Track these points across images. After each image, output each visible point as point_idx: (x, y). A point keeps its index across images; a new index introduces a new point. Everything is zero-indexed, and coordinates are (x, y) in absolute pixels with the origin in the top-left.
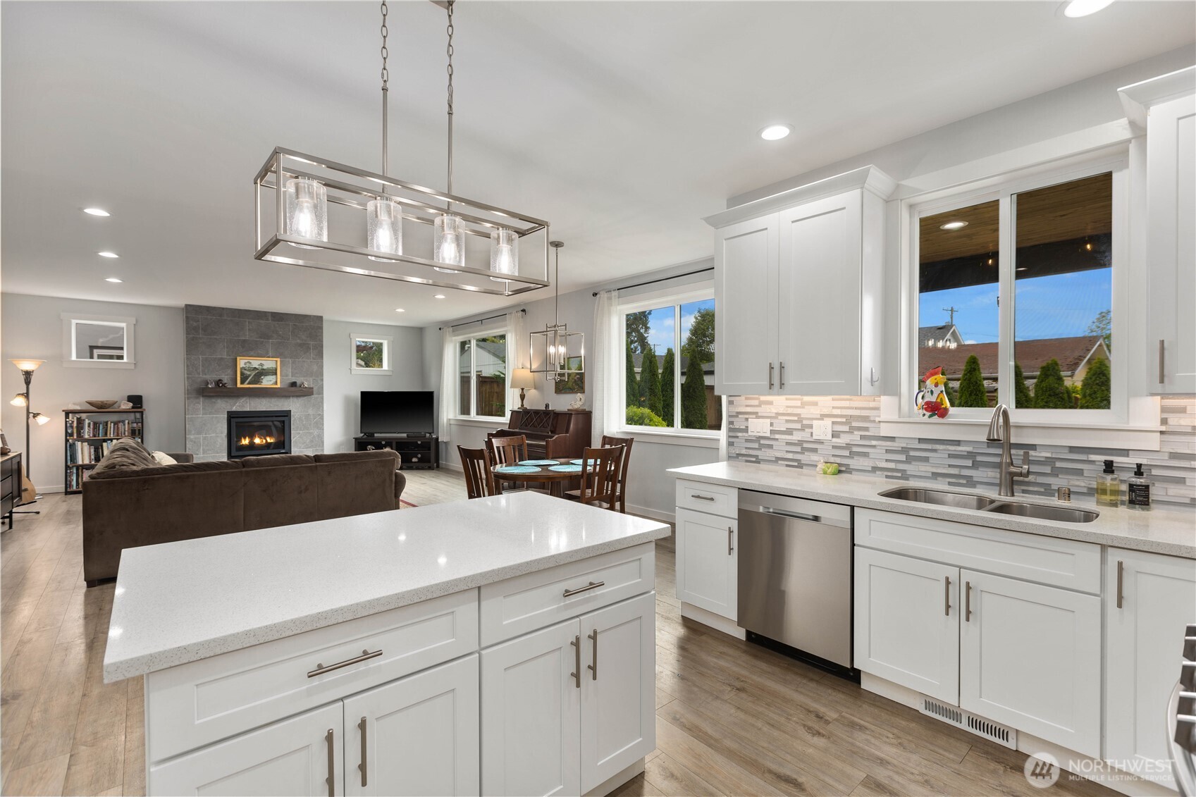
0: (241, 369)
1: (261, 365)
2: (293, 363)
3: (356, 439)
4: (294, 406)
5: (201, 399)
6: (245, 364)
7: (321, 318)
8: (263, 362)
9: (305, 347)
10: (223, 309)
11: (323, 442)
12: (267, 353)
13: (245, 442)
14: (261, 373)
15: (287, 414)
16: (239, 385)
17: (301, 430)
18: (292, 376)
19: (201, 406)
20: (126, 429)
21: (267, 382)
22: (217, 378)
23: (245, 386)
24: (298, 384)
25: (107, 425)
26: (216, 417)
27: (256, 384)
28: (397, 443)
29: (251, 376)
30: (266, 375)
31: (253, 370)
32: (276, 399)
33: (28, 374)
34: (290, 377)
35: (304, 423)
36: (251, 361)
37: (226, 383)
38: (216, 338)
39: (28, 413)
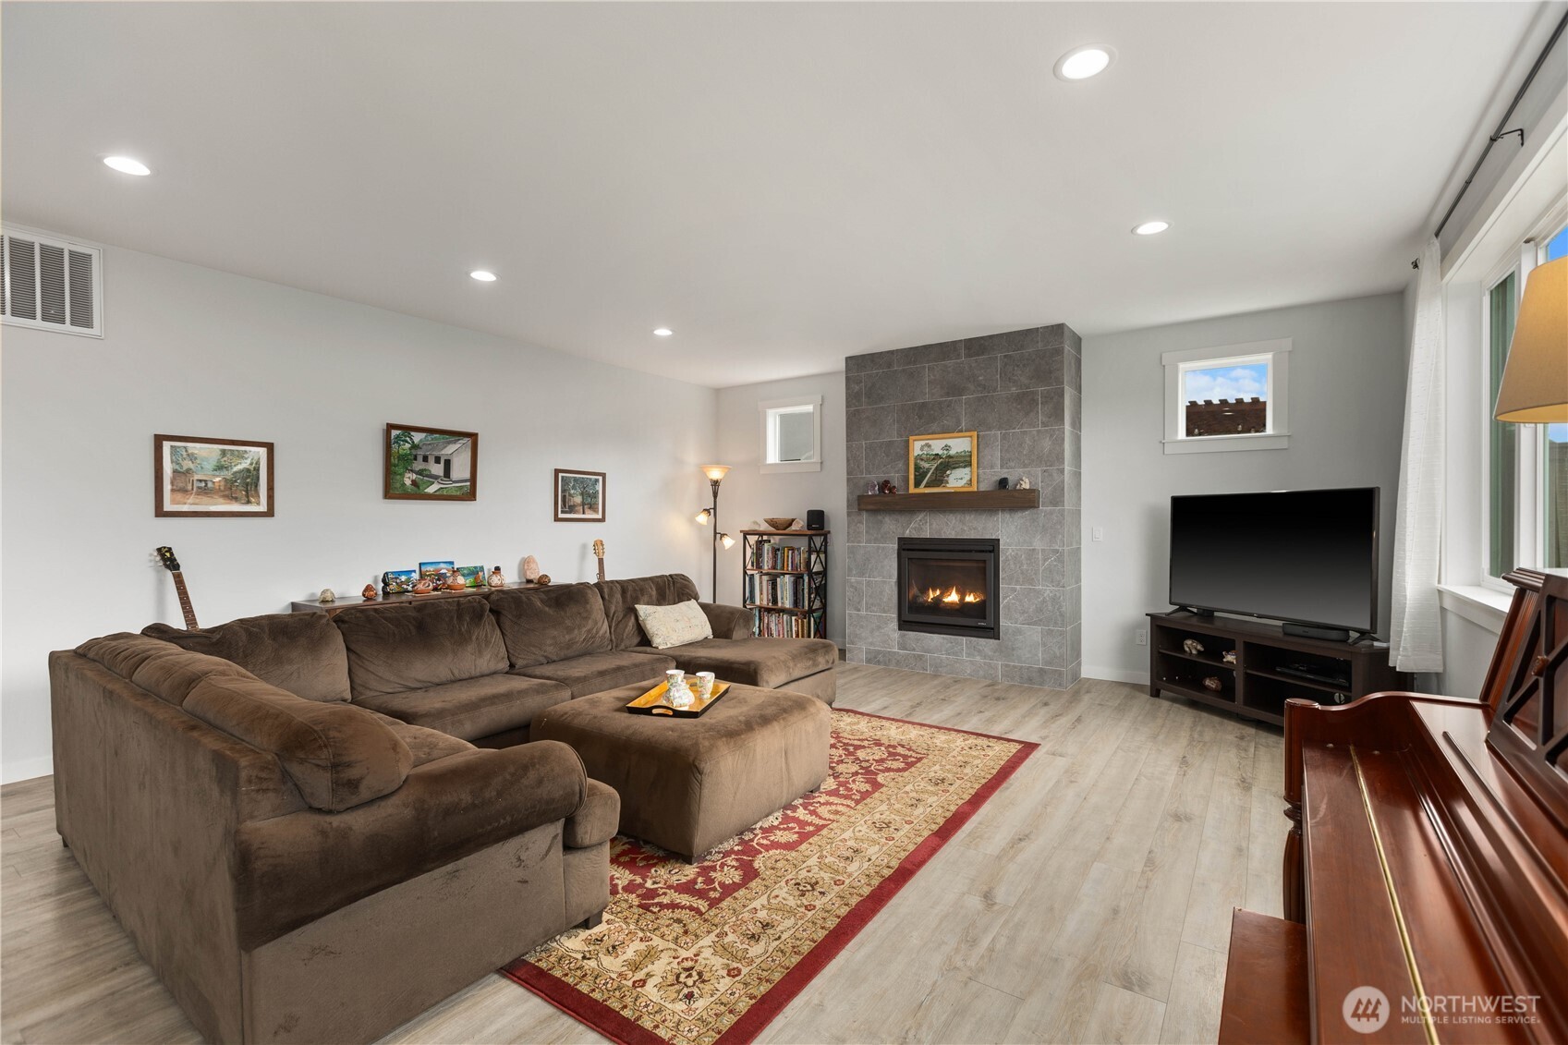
0: (916, 458)
1: (947, 448)
2: (1004, 437)
3: (1154, 618)
4: (1006, 530)
5: (865, 515)
6: (922, 448)
7: (1058, 330)
8: (949, 442)
9: (1026, 402)
10: (892, 352)
11: (1064, 616)
12: (958, 423)
13: (932, 596)
14: (948, 464)
15: (992, 547)
16: (912, 490)
17: (1017, 582)
18: (1002, 467)
19: (863, 527)
21: (958, 480)
22: (882, 477)
23: (922, 490)
24: (1011, 483)
25: (784, 553)
26: (884, 548)
27: (939, 486)
29: (931, 471)
30: (955, 468)
31: (934, 459)
32: (972, 516)
33: (715, 484)
34: (998, 469)
35: (1025, 567)
36: (930, 442)
37: (894, 487)
38: (883, 408)
39: (715, 533)
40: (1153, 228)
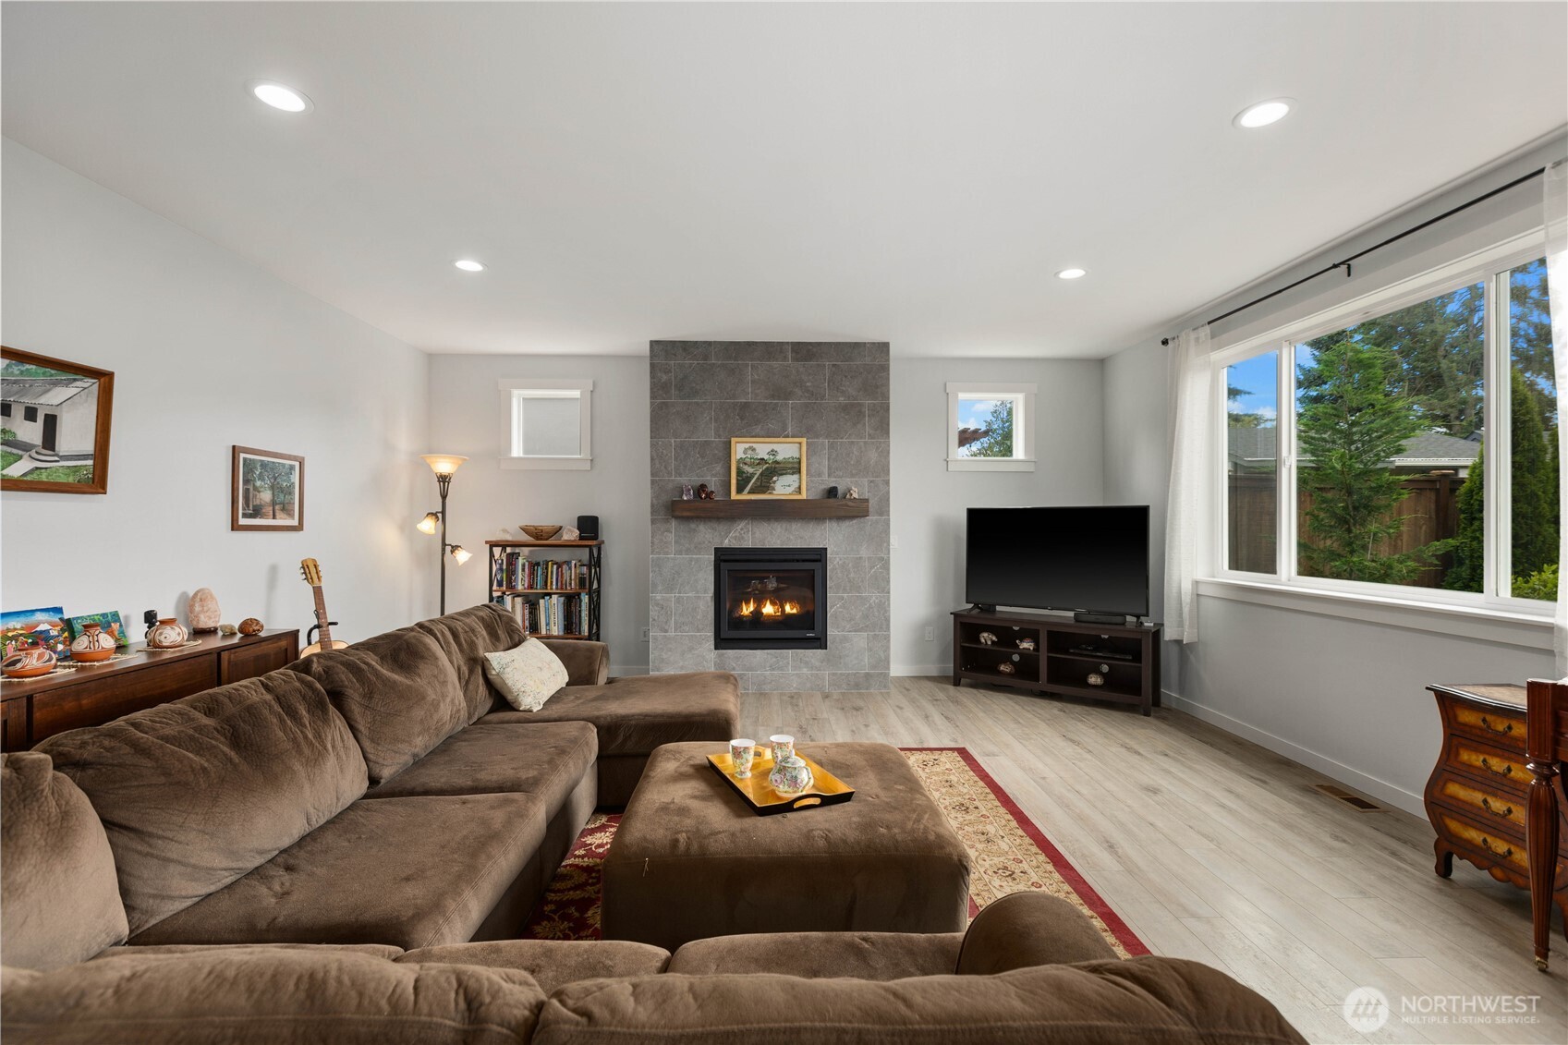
0: (739, 461)
1: (773, 453)
2: (832, 446)
3: (956, 615)
4: (832, 539)
5: (674, 523)
6: (745, 451)
7: (883, 348)
8: (775, 447)
9: (852, 412)
10: (709, 343)
11: (888, 620)
12: (784, 428)
13: (747, 609)
14: (773, 470)
15: (819, 556)
16: (734, 496)
17: (845, 591)
18: (829, 476)
19: (671, 537)
20: (573, 577)
21: (784, 488)
22: (697, 481)
23: (745, 496)
24: (840, 492)
25: (547, 568)
26: (697, 560)
27: (764, 492)
28: (1049, 632)
29: (756, 477)
30: (782, 474)
31: (759, 464)
32: (799, 525)
33: (444, 479)
34: (825, 477)
35: (852, 575)
36: (755, 445)
37: (712, 492)
38: (697, 404)
39: (444, 544)
40: (1072, 273)
